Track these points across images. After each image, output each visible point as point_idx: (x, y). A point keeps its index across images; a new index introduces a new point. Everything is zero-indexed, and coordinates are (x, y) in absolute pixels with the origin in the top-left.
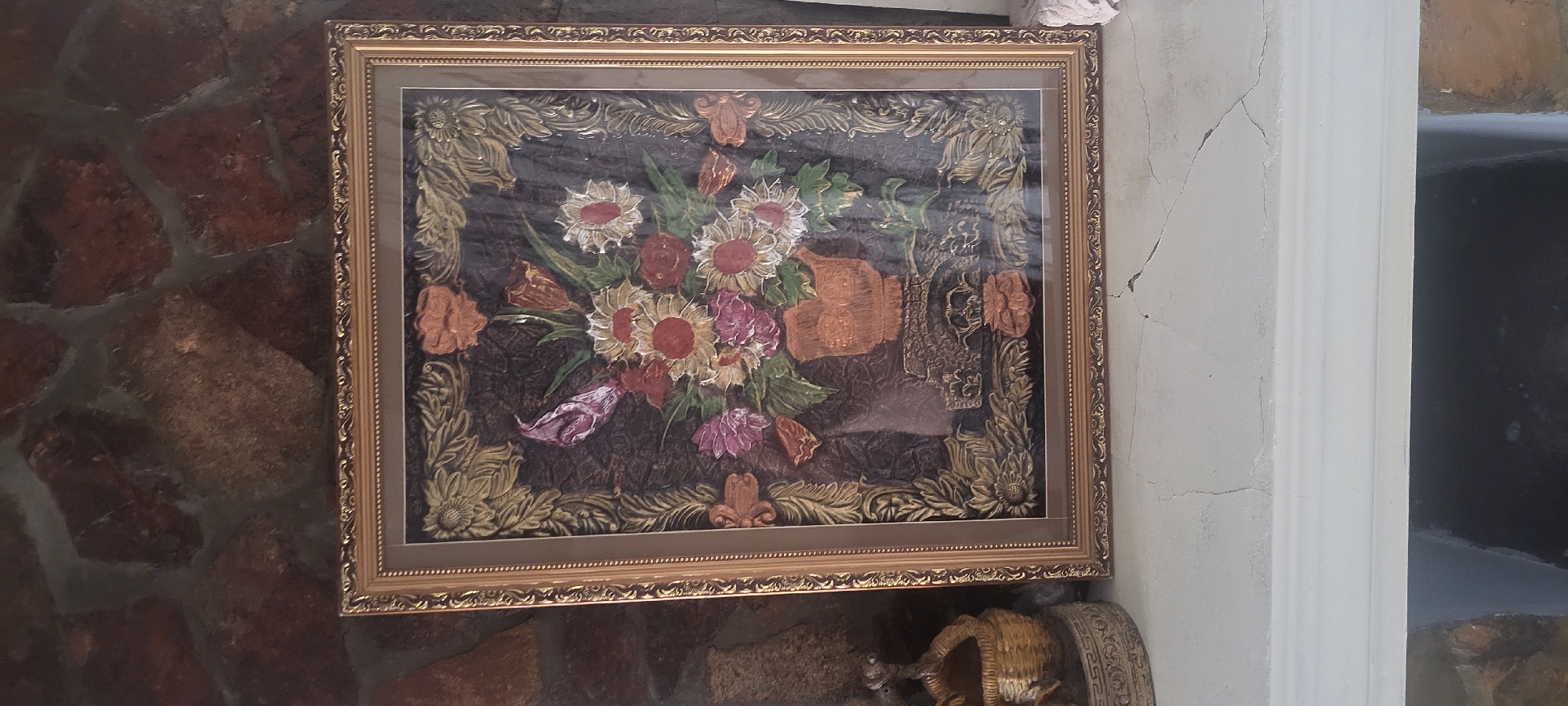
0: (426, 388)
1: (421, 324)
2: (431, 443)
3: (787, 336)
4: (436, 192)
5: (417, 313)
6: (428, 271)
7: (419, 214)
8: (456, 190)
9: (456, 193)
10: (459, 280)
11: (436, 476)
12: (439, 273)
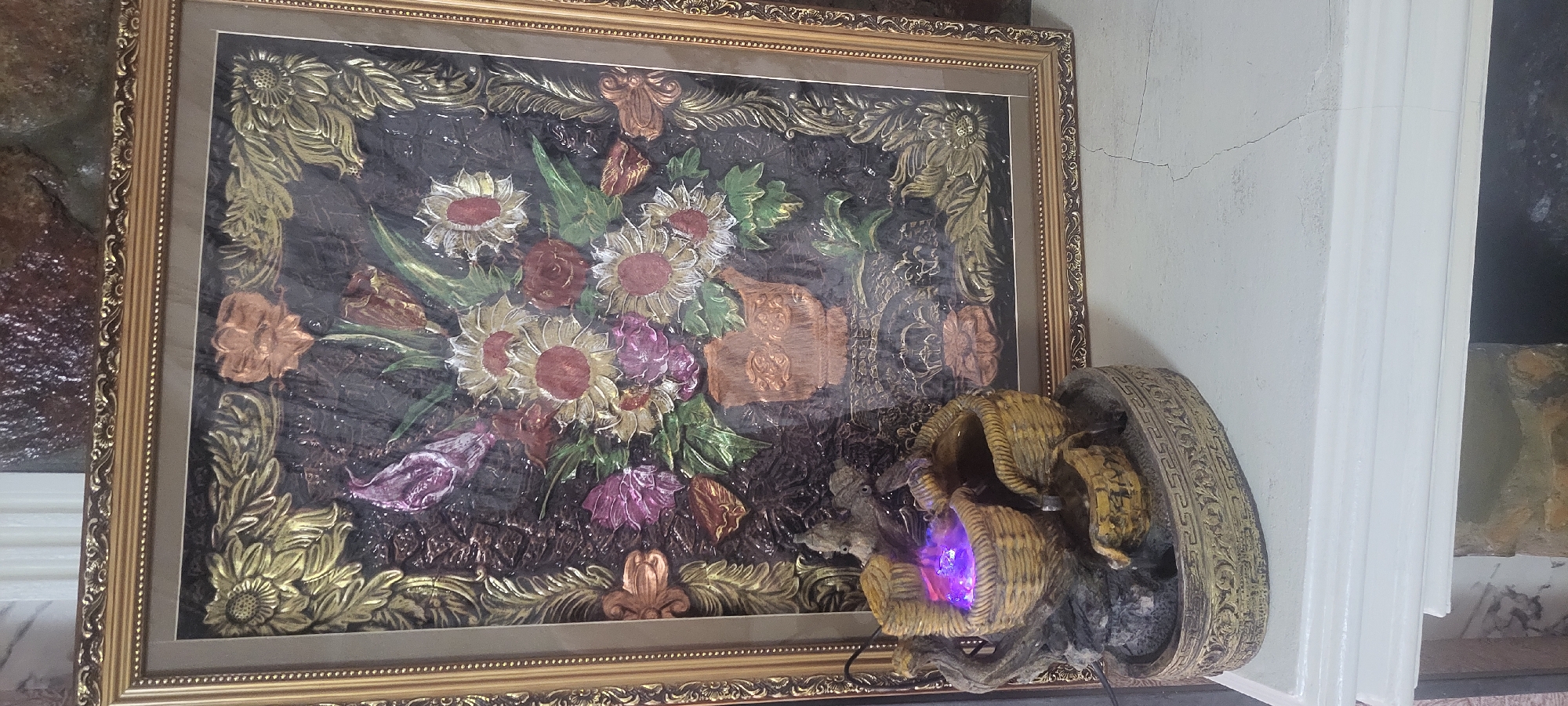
0: (221, 427)
1: (220, 341)
2: (223, 502)
3: (709, 375)
4: (254, 172)
5: (217, 327)
6: (236, 272)
7: (229, 197)
8: (283, 171)
9: (282, 174)
10: (280, 286)
11: (227, 549)
12: (251, 276)
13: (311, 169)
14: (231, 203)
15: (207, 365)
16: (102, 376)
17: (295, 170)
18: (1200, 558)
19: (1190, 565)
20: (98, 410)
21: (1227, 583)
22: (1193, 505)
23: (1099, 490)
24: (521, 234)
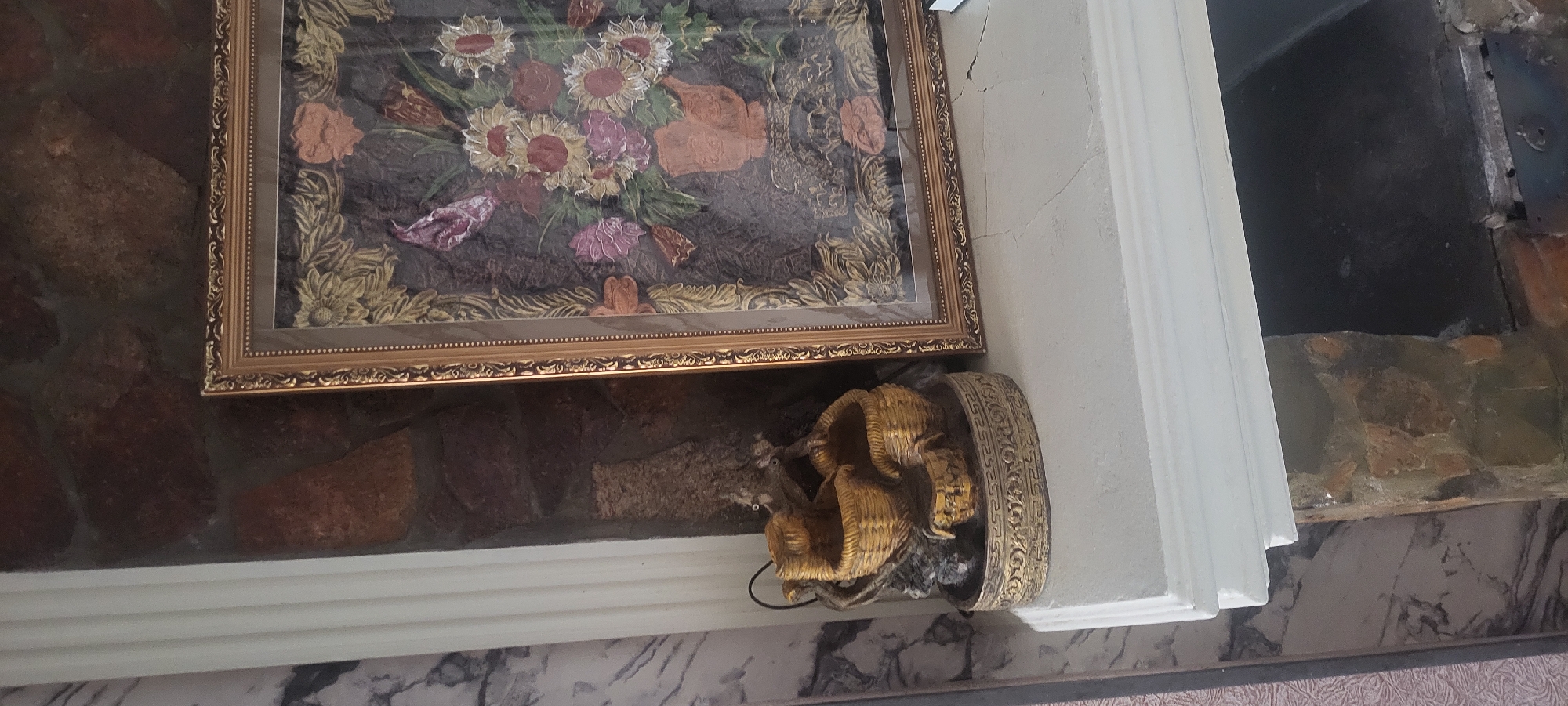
0: (300, 193)
1: (297, 134)
2: (303, 244)
3: (659, 152)
4: (315, 22)
5: (293, 126)
6: (306, 89)
7: (298, 38)
8: (336, 21)
9: (335, 23)
10: (337, 99)
11: (308, 276)
12: (317, 92)
13: (355, 20)
14: (301, 42)
15: (289, 151)
16: (215, 147)
17: (344, 20)
18: (1001, 546)
19: (993, 551)
20: (214, 170)
21: (1018, 563)
22: (1003, 508)
23: (939, 491)
24: (510, 58)
